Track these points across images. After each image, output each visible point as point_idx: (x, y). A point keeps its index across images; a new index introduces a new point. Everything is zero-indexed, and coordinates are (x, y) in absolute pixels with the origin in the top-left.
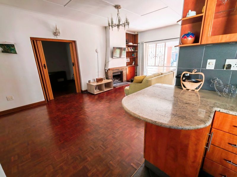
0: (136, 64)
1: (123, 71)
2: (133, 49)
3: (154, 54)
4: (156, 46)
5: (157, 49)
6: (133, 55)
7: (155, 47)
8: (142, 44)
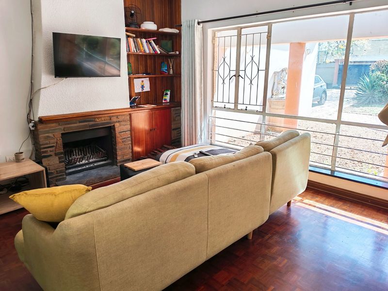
0: (176, 102)
1: (117, 125)
2: (160, 47)
3: (233, 67)
4: (239, 35)
5: (243, 49)
6: (164, 69)
7: (235, 39)
8: (191, 27)
